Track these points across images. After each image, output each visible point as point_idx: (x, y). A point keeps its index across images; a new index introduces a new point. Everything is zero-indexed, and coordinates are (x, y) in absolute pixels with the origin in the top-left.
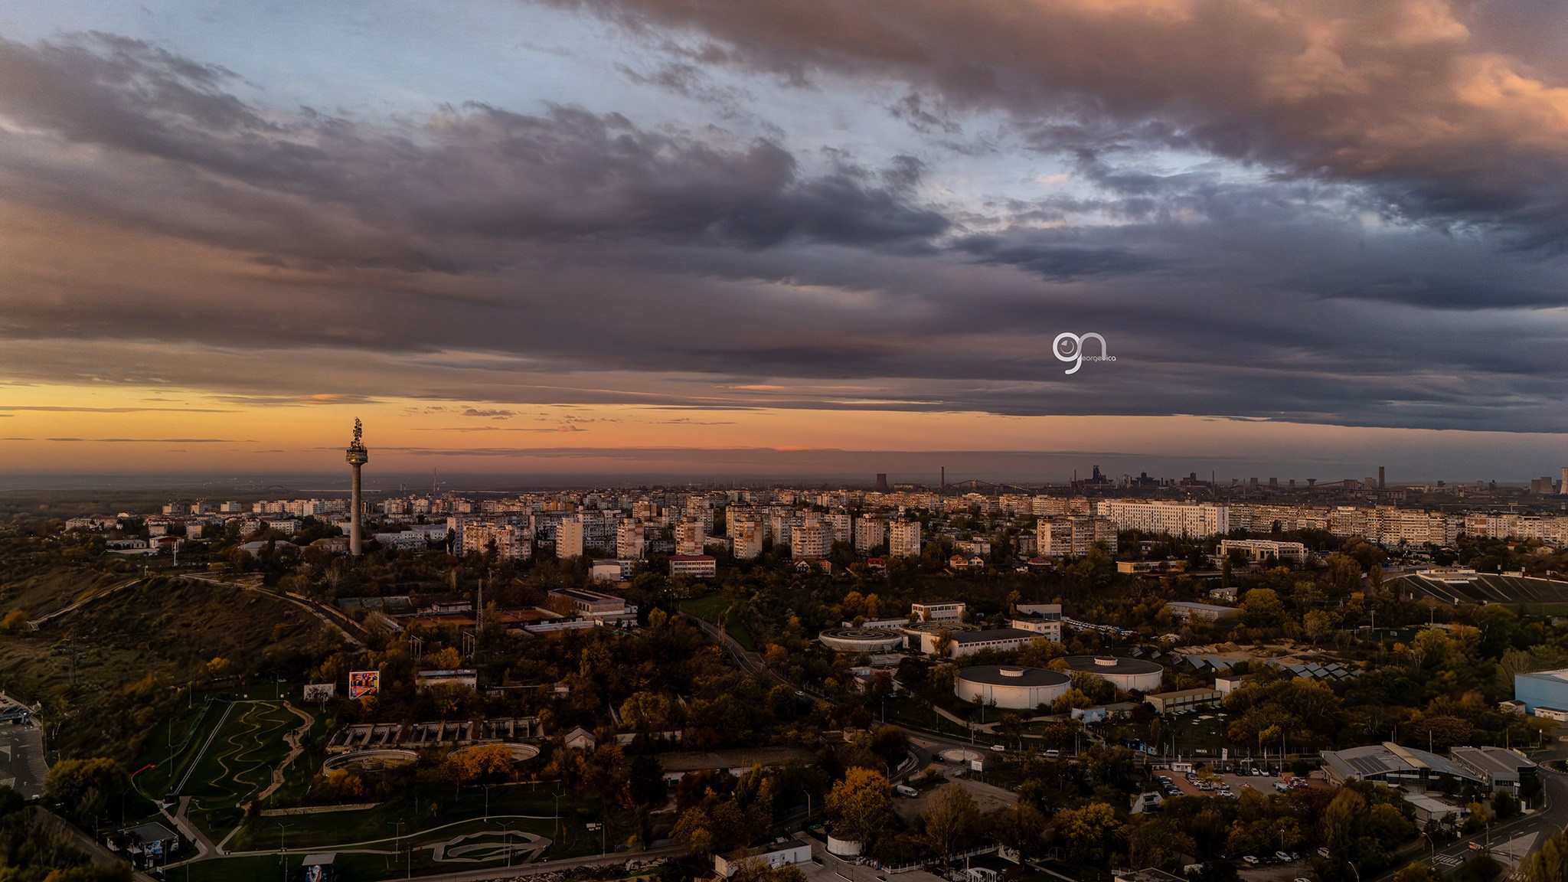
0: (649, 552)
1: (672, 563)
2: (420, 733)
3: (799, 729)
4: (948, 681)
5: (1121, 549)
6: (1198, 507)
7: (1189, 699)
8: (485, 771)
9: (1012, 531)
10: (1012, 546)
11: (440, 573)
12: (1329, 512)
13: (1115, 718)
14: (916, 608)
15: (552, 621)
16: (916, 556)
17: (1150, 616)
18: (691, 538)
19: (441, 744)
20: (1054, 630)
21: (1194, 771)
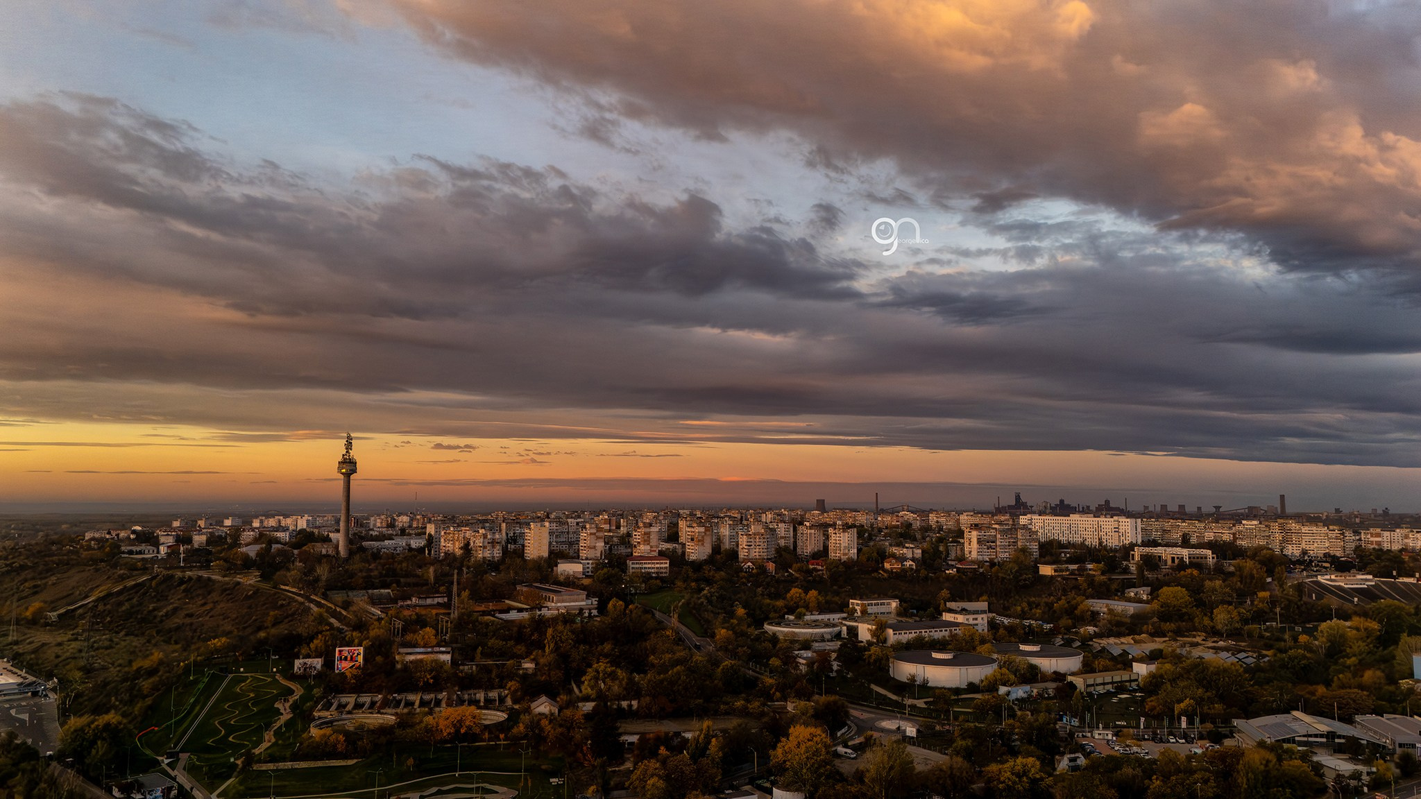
0: (609, 553)
1: (630, 563)
2: (399, 702)
3: (747, 701)
4: (883, 662)
5: (1041, 555)
6: (1112, 519)
7: (1108, 679)
8: (457, 731)
9: (940, 540)
10: (941, 552)
11: (419, 572)
12: (1234, 525)
13: (1040, 695)
14: (853, 604)
15: (520, 610)
16: (852, 559)
17: (1070, 611)
18: (647, 542)
19: (418, 710)
20: (981, 622)
21: (1114, 738)
